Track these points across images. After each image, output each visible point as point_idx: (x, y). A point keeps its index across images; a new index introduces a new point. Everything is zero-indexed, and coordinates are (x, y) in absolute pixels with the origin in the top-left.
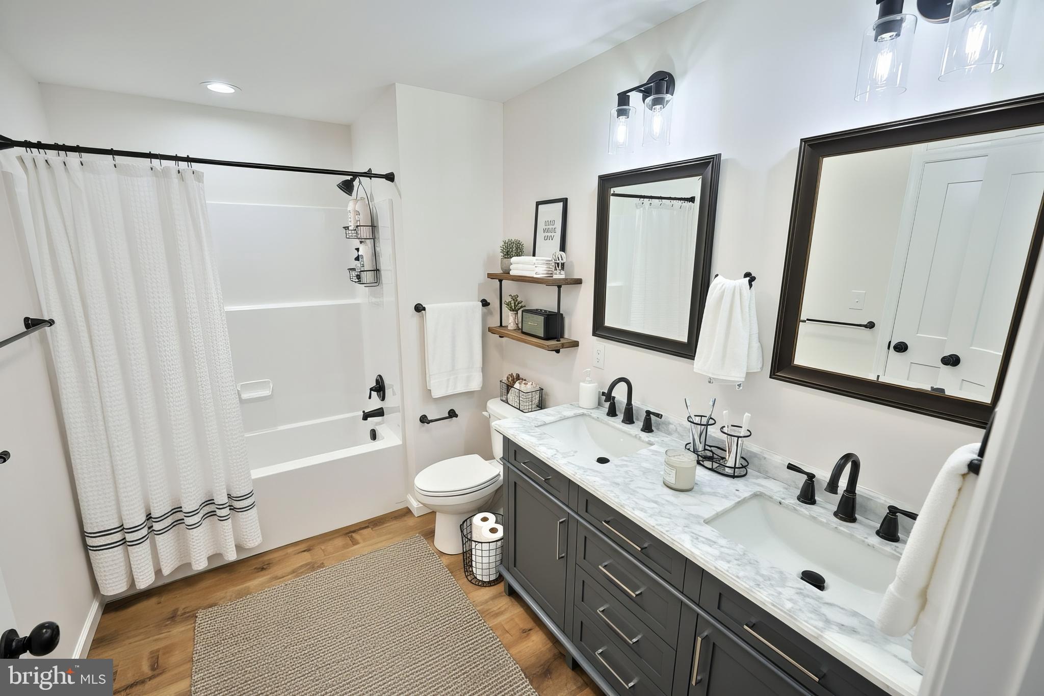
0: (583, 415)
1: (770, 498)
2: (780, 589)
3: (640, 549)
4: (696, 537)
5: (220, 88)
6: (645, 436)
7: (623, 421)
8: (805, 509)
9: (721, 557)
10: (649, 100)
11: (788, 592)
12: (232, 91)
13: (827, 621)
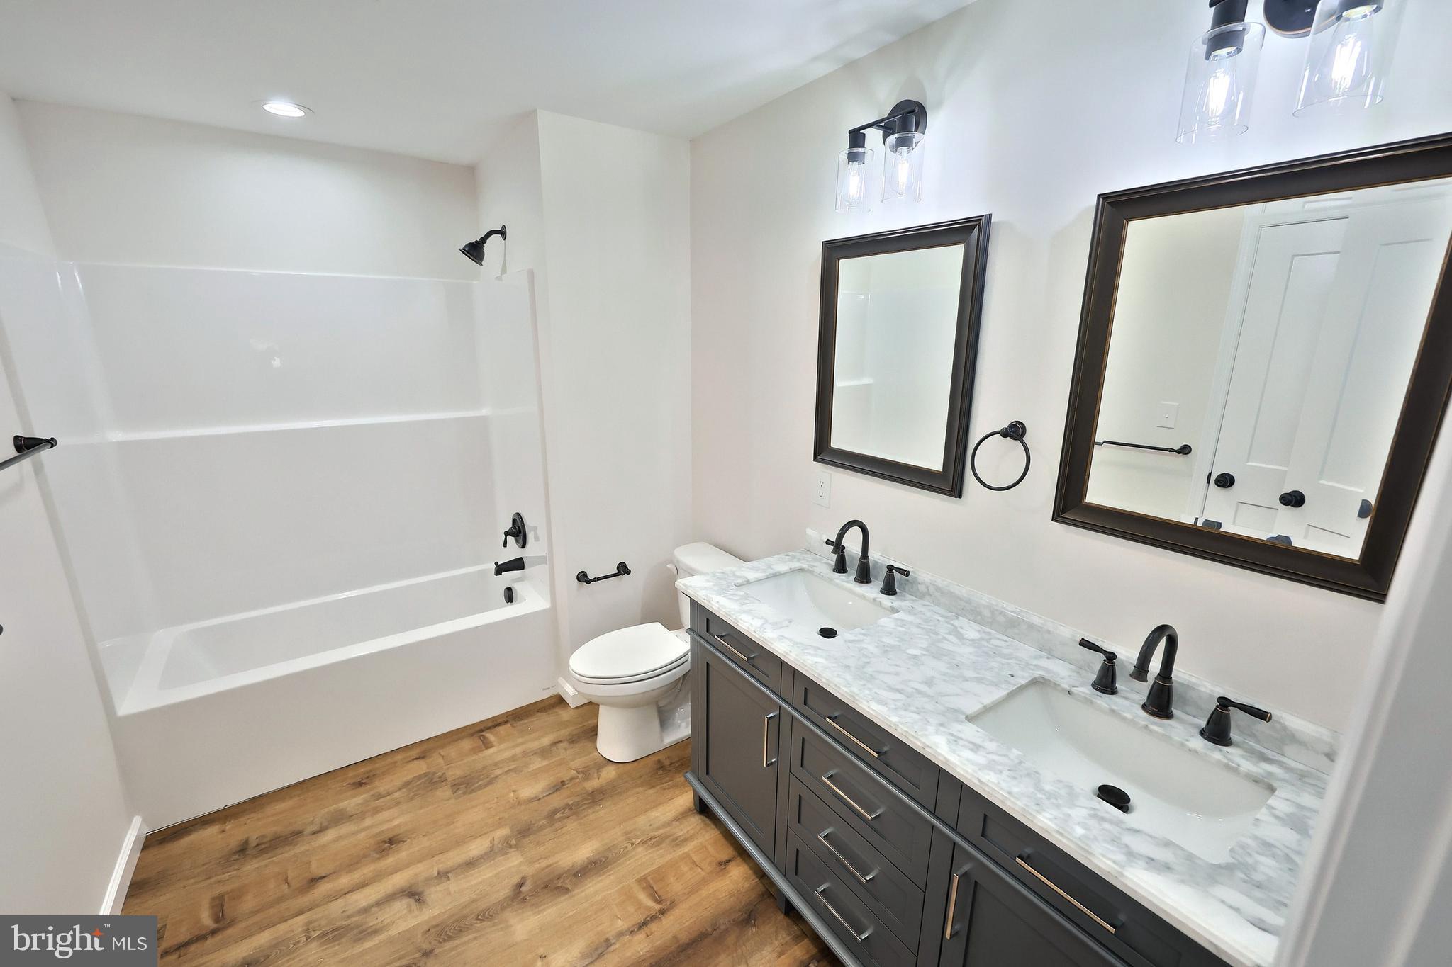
0: (801, 570)
1: (1056, 686)
2: (1069, 811)
3: (876, 755)
4: (955, 739)
5: (283, 109)
6: (887, 600)
7: (855, 580)
8: (1104, 701)
9: (990, 766)
10: (892, 139)
11: (1079, 813)
12: (299, 113)
13: (1131, 855)
